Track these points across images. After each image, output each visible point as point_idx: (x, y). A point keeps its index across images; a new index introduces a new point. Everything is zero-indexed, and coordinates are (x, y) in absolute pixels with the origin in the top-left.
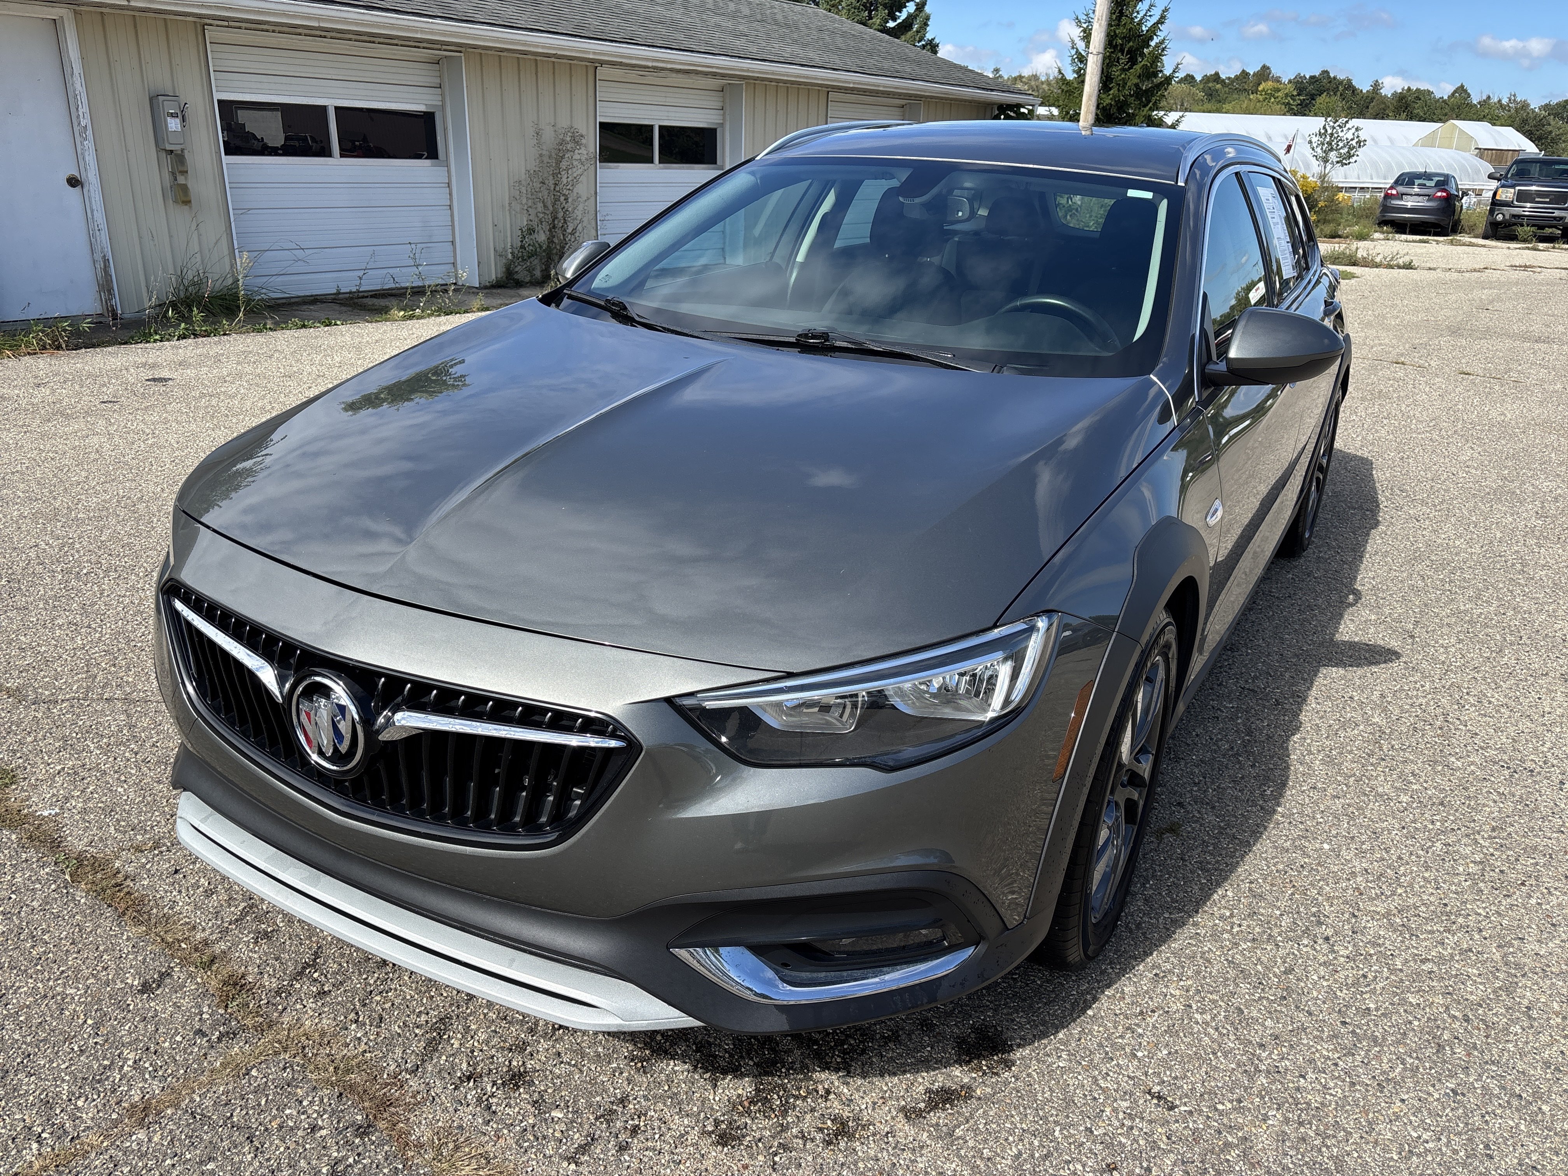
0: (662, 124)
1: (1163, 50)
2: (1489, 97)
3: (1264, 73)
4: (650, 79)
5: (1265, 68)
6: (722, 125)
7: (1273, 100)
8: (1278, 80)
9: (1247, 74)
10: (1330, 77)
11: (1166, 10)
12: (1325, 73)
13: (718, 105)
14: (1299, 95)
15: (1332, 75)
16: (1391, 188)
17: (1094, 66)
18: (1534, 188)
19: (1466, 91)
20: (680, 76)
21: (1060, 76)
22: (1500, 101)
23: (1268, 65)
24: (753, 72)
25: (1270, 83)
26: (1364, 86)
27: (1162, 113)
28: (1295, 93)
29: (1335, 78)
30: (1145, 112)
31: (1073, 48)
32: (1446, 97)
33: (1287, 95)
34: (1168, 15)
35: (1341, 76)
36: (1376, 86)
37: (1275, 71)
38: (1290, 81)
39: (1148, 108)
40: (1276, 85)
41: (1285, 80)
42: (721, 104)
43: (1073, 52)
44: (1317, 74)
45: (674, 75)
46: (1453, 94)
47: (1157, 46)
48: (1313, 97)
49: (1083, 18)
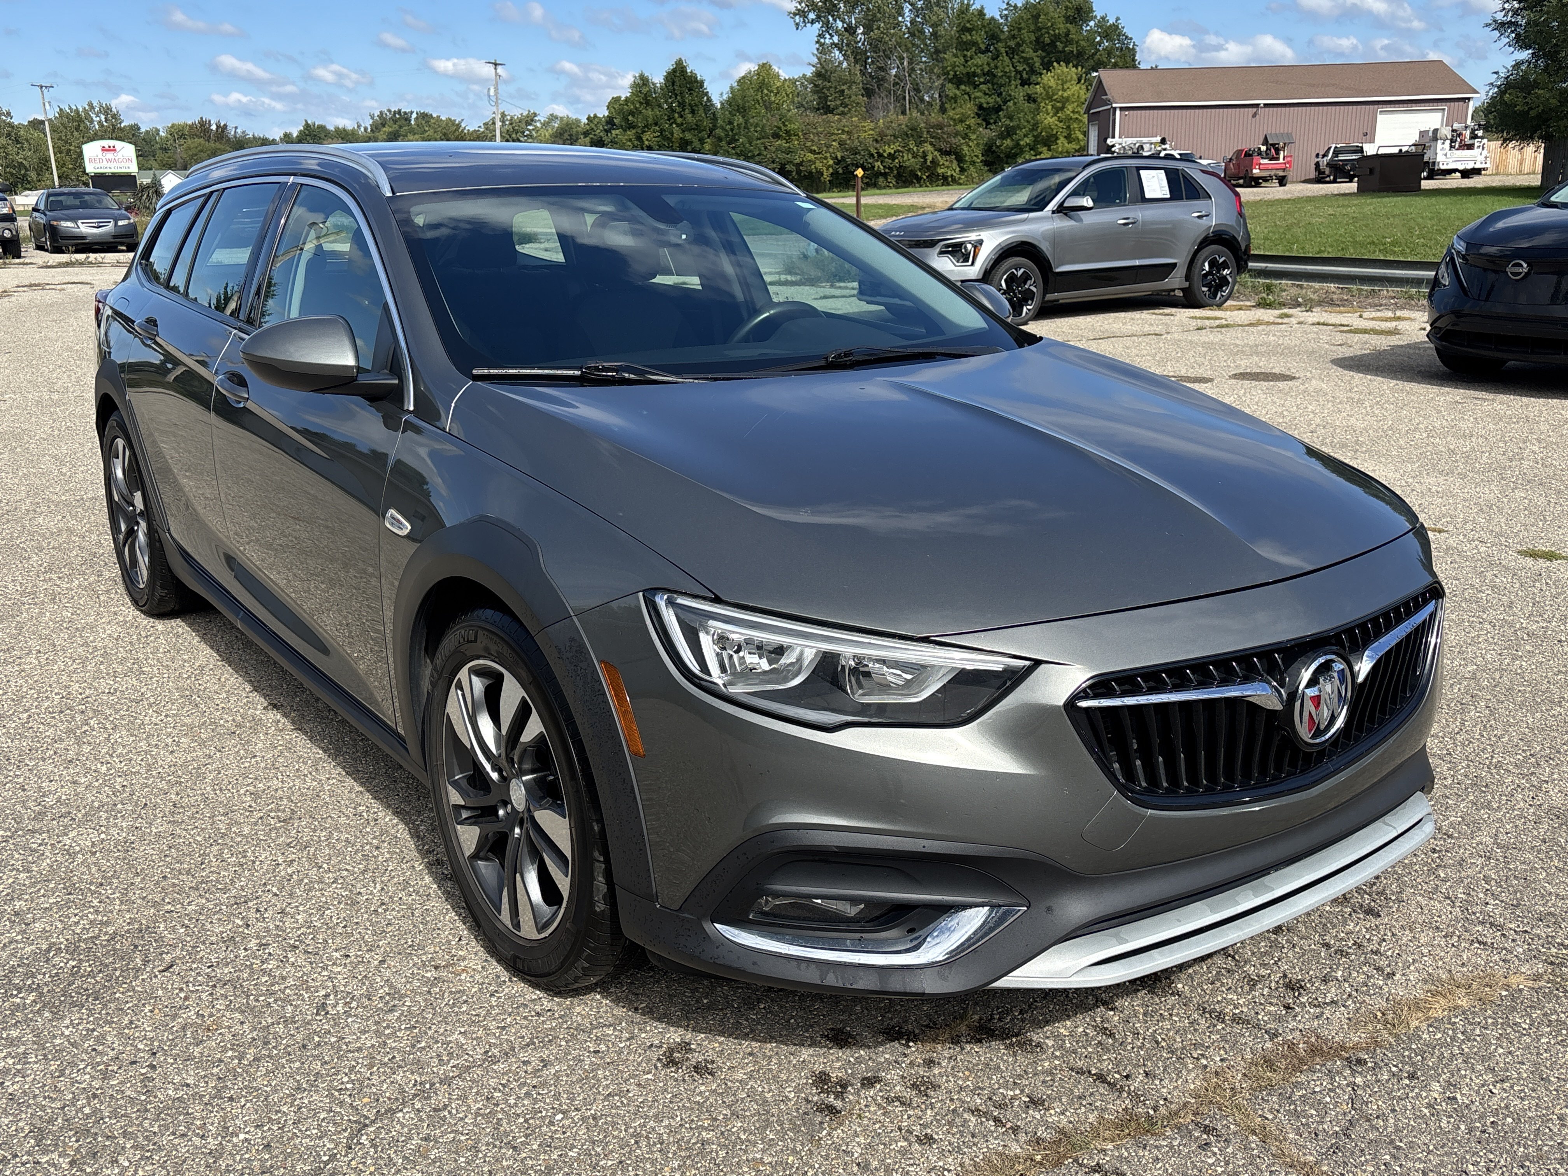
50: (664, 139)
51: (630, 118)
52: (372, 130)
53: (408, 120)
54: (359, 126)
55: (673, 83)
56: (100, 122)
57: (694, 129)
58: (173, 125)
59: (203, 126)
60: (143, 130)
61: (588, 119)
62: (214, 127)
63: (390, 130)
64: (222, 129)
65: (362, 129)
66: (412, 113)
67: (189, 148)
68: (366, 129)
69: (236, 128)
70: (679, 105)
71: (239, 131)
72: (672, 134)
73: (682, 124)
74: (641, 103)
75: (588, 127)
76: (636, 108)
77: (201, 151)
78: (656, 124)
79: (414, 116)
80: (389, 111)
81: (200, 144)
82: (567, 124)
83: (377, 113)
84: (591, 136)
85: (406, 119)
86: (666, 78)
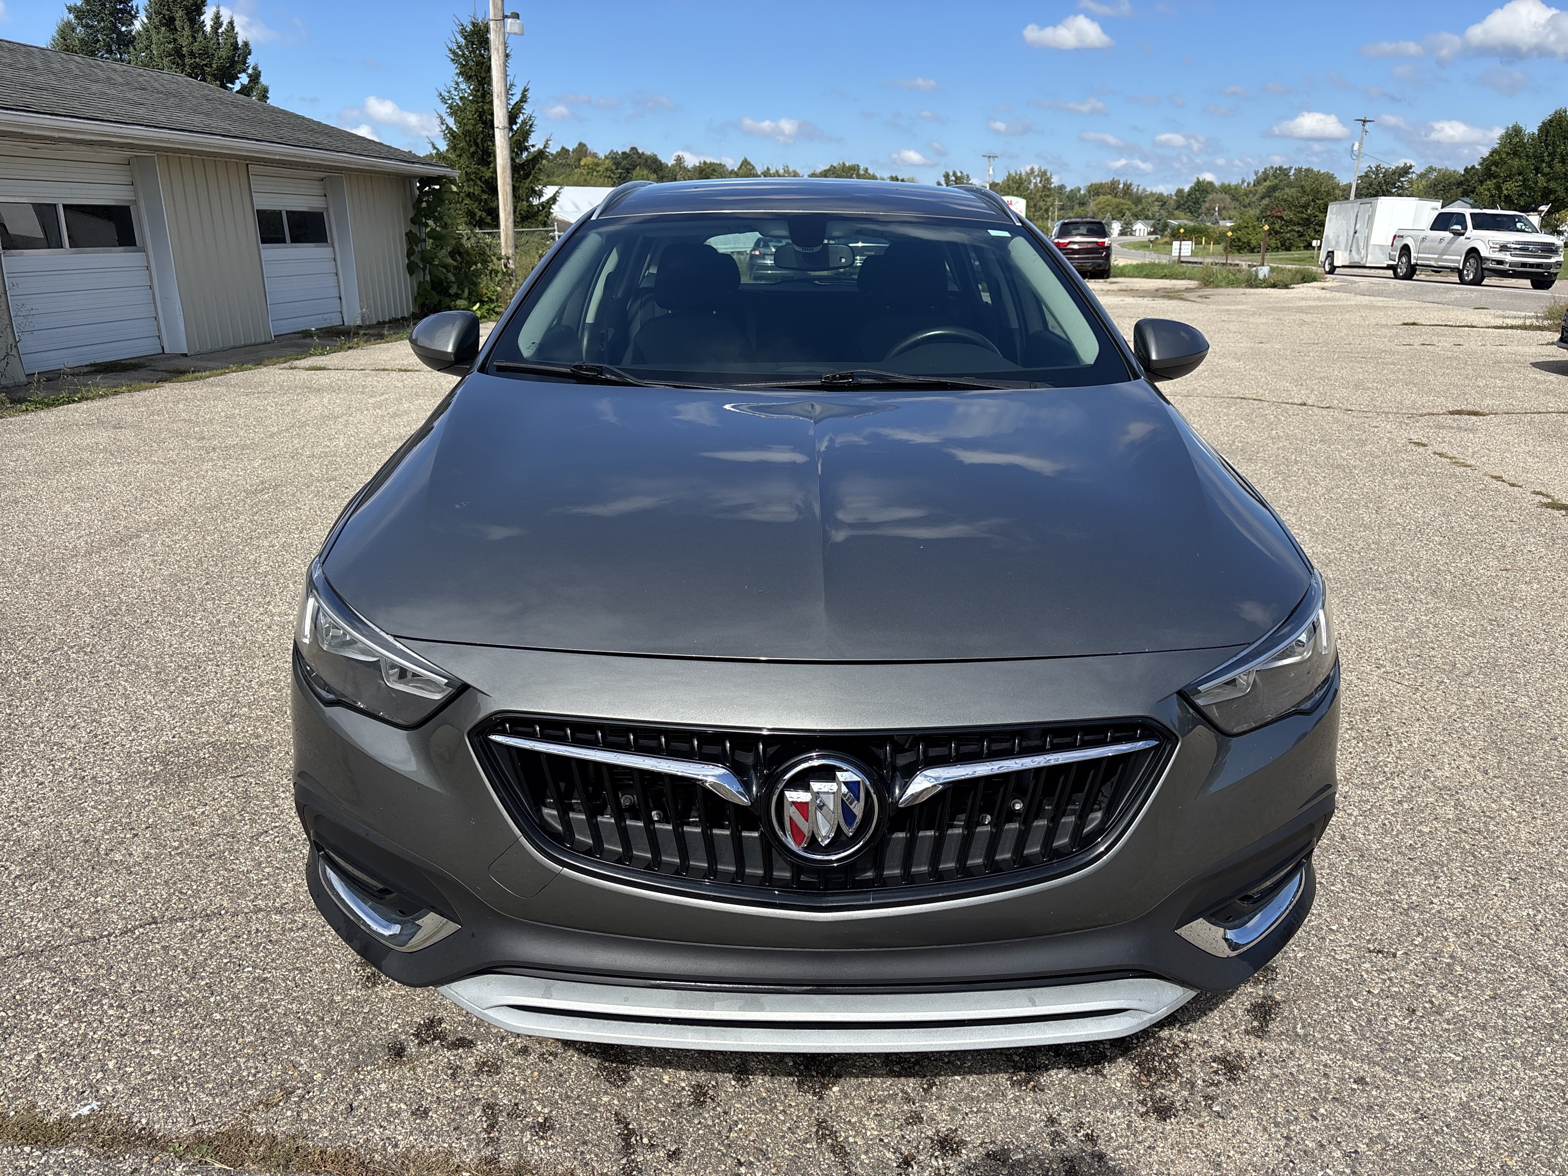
0: (65, 203)
1: (531, 126)
2: (768, 169)
3: (582, 149)
4: (45, 151)
5: (582, 145)
6: (135, 202)
7: (595, 174)
8: (595, 156)
9: (567, 151)
10: (638, 153)
11: (525, 90)
12: (634, 149)
13: (128, 180)
14: (617, 169)
15: (640, 151)
16: (754, 249)
17: (503, 140)
18: (860, 244)
19: (749, 164)
20: (82, 148)
21: (435, 151)
22: (777, 171)
23: (584, 142)
24: (173, 143)
25: (589, 159)
26: (669, 160)
27: (540, 187)
28: (614, 168)
29: (643, 154)
30: (527, 185)
31: (442, 124)
32: (736, 169)
33: (607, 169)
34: (529, 94)
35: (648, 153)
36: (679, 159)
37: (592, 147)
38: (606, 157)
39: (529, 180)
40: (596, 161)
41: (602, 156)
42: (130, 179)
43: (444, 127)
44: (628, 151)
45: (75, 147)
46: (741, 167)
47: (524, 123)
48: (628, 171)
49: (445, 94)
50: (1525, 189)
51: (1493, 168)
52: (1254, 185)
53: (1287, 175)
54: (1243, 182)
55: (1548, 132)
56: (1036, 184)
57: (1562, 179)
58: (1092, 185)
59: (1113, 185)
60: (1068, 189)
61: (1465, 170)
62: (1121, 186)
63: (1271, 184)
64: (1128, 187)
65: (1246, 184)
66: (1291, 168)
67: (1099, 203)
68: (1249, 184)
69: (1139, 186)
70: (1549, 155)
71: (1140, 188)
72: (1536, 183)
73: (1549, 174)
74: (1508, 154)
75: (1462, 179)
76: (1501, 159)
77: (1108, 205)
78: (1520, 174)
79: (1293, 172)
80: (1272, 168)
81: (1108, 200)
82: (1444, 175)
83: (1261, 170)
84: (1465, 187)
85: (1286, 175)
86: (1540, 130)
